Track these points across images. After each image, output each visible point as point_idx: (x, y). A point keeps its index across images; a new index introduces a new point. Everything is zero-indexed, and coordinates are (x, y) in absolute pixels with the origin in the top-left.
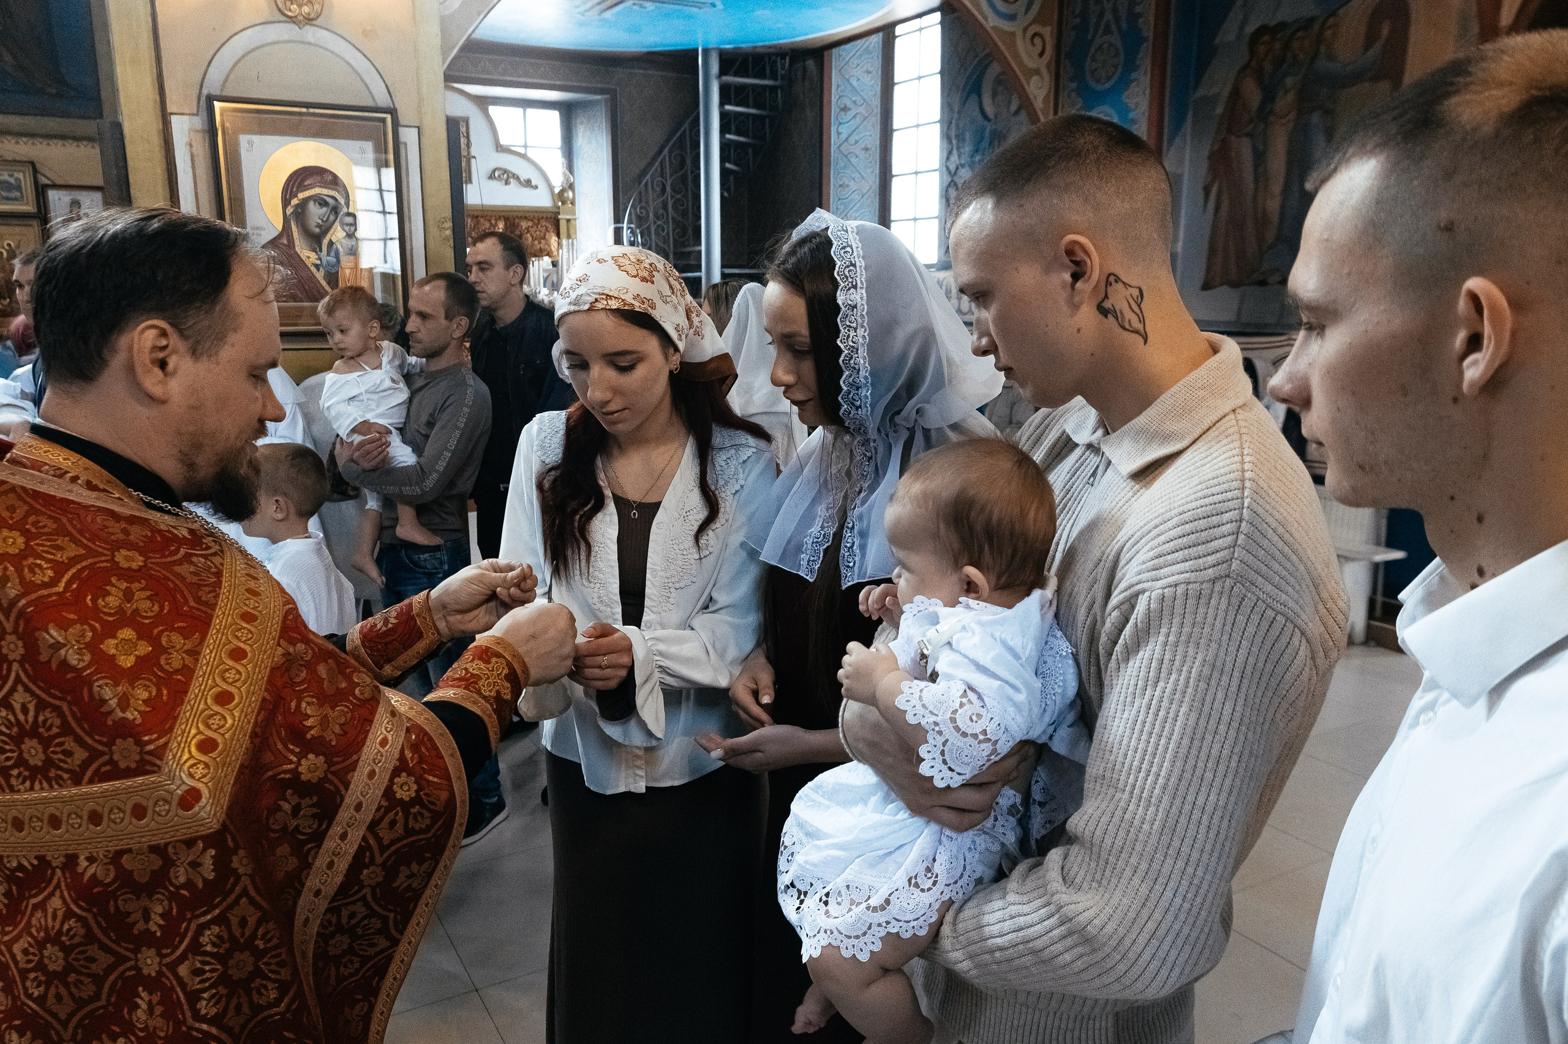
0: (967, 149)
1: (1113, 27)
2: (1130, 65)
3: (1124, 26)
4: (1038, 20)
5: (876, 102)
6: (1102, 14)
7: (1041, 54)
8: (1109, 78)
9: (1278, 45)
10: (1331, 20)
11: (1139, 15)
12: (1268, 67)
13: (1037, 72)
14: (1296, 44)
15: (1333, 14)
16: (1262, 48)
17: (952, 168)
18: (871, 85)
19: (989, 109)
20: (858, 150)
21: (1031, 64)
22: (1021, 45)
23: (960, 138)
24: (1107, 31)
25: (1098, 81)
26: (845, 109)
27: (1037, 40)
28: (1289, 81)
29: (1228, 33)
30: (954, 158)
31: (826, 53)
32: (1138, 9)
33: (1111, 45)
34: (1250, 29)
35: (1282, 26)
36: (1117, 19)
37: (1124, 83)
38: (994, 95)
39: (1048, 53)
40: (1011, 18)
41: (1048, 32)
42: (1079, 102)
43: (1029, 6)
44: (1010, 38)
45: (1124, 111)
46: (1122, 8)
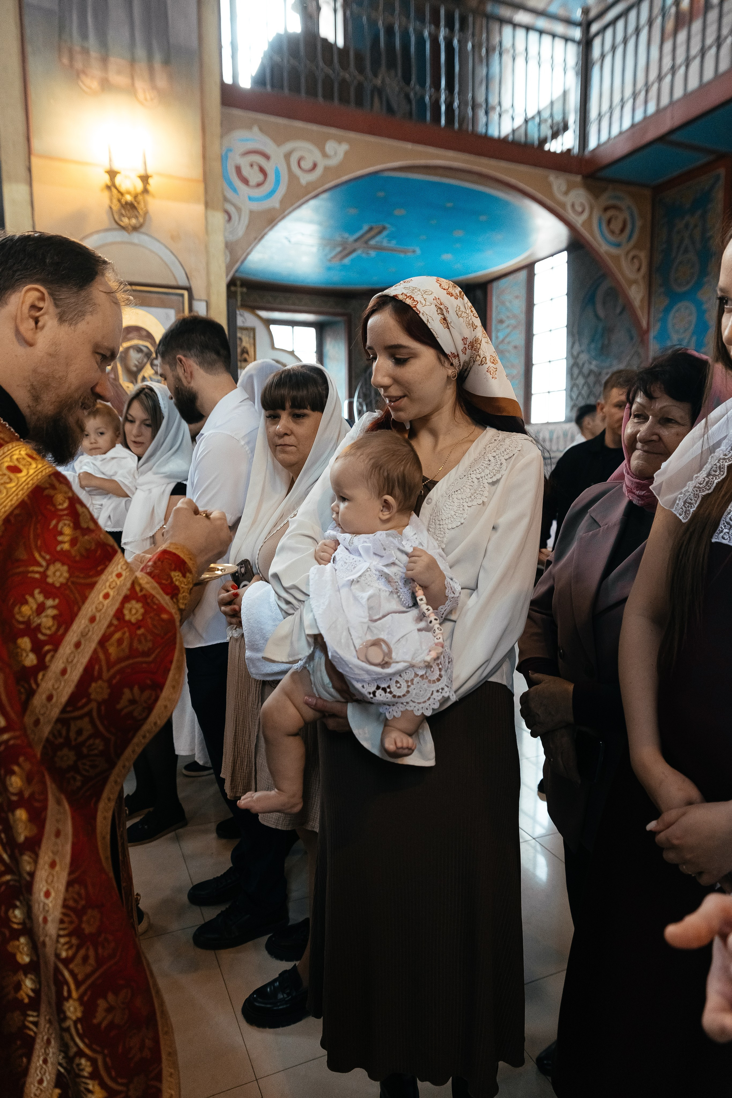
0: (585, 341)
1: (691, 248)
2: (706, 271)
3: (699, 246)
4: (636, 247)
5: (522, 317)
6: (682, 240)
7: (639, 270)
8: (688, 282)
13: (635, 282)
17: (575, 353)
18: (519, 306)
19: (601, 313)
20: (510, 348)
21: (633, 276)
22: (625, 264)
23: (580, 333)
24: (686, 251)
25: (681, 285)
26: (501, 322)
27: (635, 260)
30: (577, 347)
31: (489, 287)
33: (689, 260)
36: (694, 243)
37: (699, 284)
38: (604, 303)
39: (644, 269)
40: (618, 245)
41: (643, 255)
42: (667, 302)
43: (630, 238)
44: (616, 259)
45: (699, 304)
46: (698, 235)
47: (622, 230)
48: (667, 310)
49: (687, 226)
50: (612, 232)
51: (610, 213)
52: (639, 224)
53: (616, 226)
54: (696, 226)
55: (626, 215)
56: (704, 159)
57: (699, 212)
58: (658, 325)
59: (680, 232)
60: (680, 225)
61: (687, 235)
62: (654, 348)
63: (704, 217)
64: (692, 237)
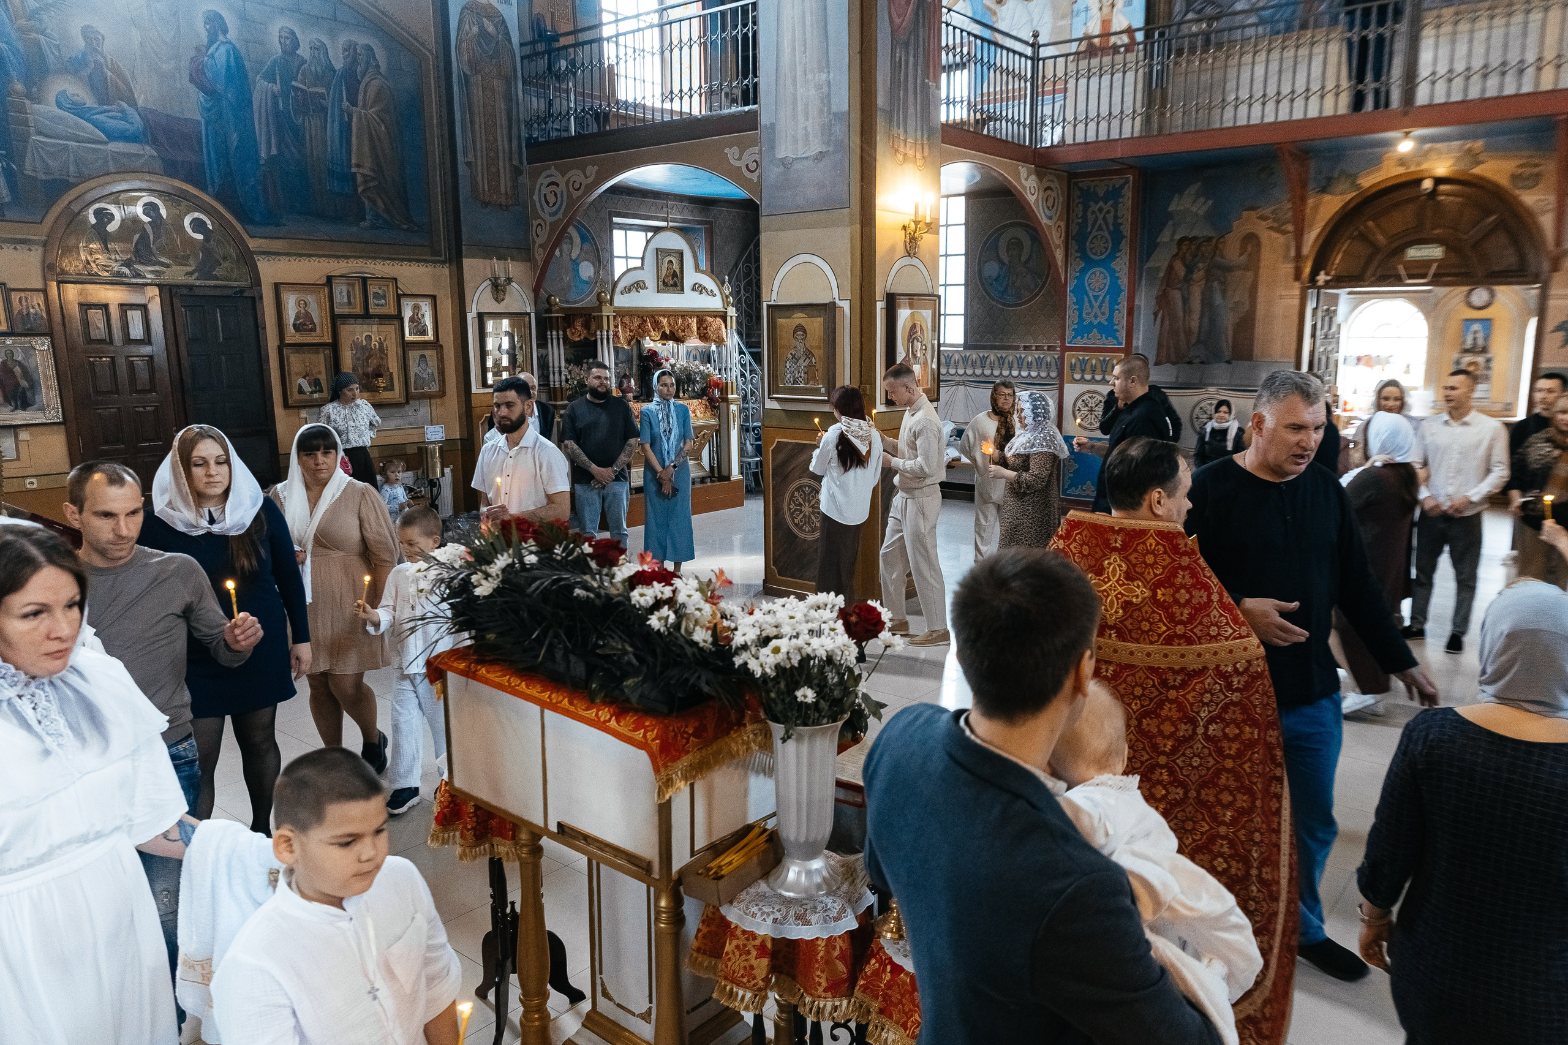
2: (1116, 248)
3: (1111, 228)
4: (1060, 218)
6: (1096, 219)
7: (1061, 236)
8: (1102, 253)
9: (1193, 247)
10: (1222, 240)
11: (1121, 224)
12: (1188, 256)
13: (1058, 246)
14: (1203, 248)
15: (1223, 236)
16: (1184, 248)
19: (1005, 258)
21: (1057, 241)
22: (1053, 231)
24: (1100, 229)
25: (1095, 254)
29: (1165, 237)
32: (1120, 221)
33: (1102, 237)
34: (1177, 237)
35: (1195, 238)
36: (1107, 225)
37: (1112, 257)
38: (1008, 249)
39: (1064, 237)
40: (1050, 218)
41: (1063, 225)
42: (1082, 265)
43: (1056, 213)
44: (1049, 227)
45: (1112, 272)
46: (1110, 218)
47: (1054, 206)
48: (1083, 271)
49: (1101, 209)
50: (1047, 207)
51: (1047, 193)
52: (1061, 199)
53: (1050, 202)
54: (1108, 212)
55: (1055, 195)
57: (1111, 202)
58: (1075, 281)
59: (1093, 213)
60: (1095, 207)
61: (1100, 216)
62: (1070, 299)
63: (1115, 206)
64: (1104, 219)
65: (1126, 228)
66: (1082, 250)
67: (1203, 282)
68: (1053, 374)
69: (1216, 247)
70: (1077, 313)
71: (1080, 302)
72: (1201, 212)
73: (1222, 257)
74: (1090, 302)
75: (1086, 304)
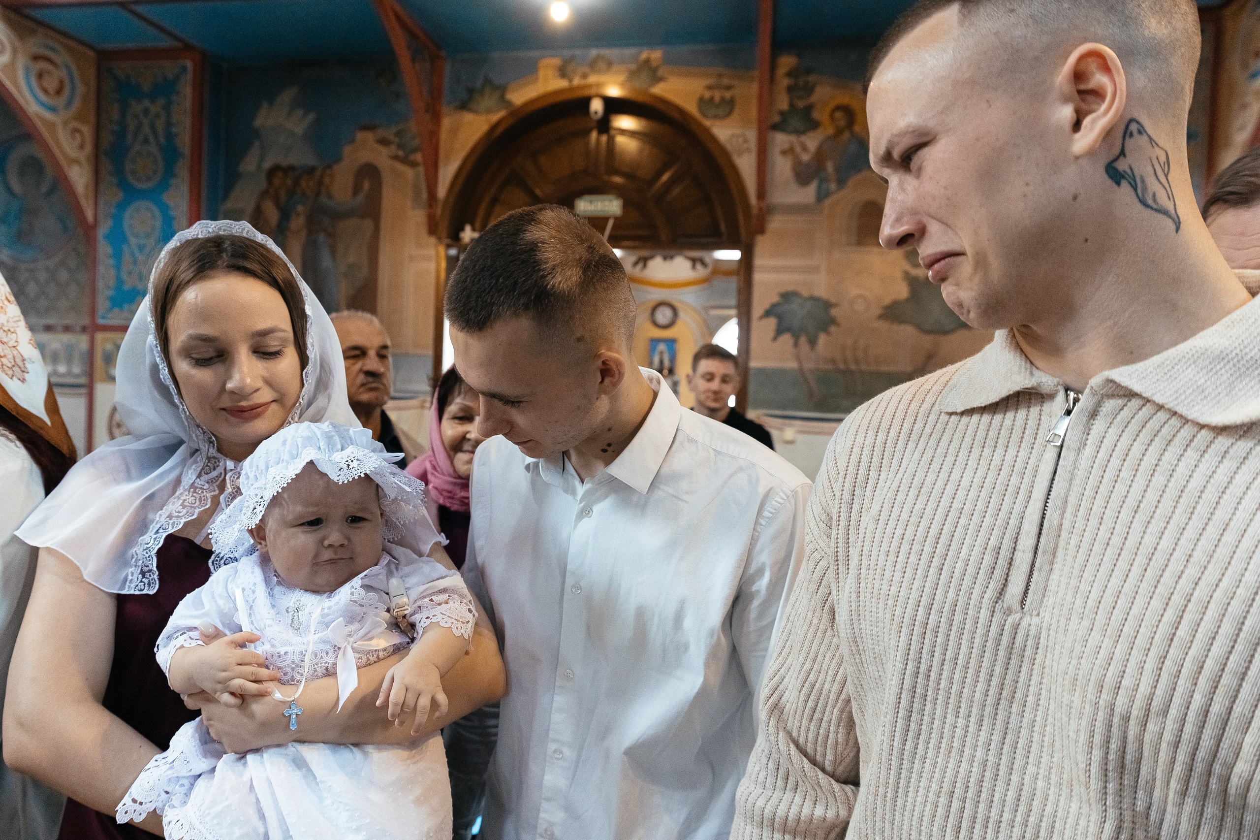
1: (152, 140)
2: (169, 172)
3: (162, 140)
4: (79, 117)
6: (139, 126)
7: (82, 147)
8: (149, 179)
9: (289, 182)
10: (328, 172)
11: (177, 135)
12: (283, 195)
13: (77, 161)
14: (303, 184)
15: (329, 167)
16: (277, 182)
19: (16, 187)
21: (73, 153)
22: (63, 137)
24: (146, 141)
25: (139, 180)
27: (76, 135)
28: (300, 208)
29: (249, 164)
32: (174, 130)
33: (150, 153)
34: (267, 165)
35: (292, 168)
36: (155, 134)
37: (164, 185)
38: (22, 174)
39: (89, 148)
40: (53, 109)
41: (87, 130)
42: (121, 195)
43: (69, 104)
44: (52, 126)
45: (164, 209)
46: (160, 126)
47: (59, 92)
48: (122, 207)
49: (145, 111)
50: (45, 91)
51: (43, 65)
52: (80, 89)
53: (51, 84)
54: (158, 116)
55: (64, 73)
56: (167, 43)
57: (161, 101)
58: (110, 223)
59: (136, 116)
60: (136, 107)
61: (146, 122)
62: (104, 248)
63: (167, 108)
64: (152, 126)
65: (184, 141)
66: (119, 172)
67: (304, 233)
68: (76, 370)
69: (320, 183)
70: (113, 272)
71: (118, 255)
72: (299, 130)
73: (330, 196)
74: (133, 255)
75: (127, 257)
